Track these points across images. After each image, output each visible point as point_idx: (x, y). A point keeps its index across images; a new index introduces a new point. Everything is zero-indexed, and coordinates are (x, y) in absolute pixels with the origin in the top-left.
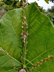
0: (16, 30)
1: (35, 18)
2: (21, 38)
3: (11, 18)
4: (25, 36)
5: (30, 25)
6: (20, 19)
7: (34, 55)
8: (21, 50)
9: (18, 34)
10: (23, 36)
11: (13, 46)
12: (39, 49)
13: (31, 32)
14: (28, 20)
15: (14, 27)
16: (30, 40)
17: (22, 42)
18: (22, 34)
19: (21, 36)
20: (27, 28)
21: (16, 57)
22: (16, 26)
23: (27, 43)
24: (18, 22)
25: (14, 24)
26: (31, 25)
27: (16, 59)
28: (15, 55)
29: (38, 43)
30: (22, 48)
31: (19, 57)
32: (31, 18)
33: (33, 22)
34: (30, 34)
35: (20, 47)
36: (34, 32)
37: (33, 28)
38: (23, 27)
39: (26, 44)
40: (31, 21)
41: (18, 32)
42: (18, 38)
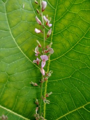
0: (20, 41)
1: (72, 5)
2: (34, 61)
3: (4, 4)
4: (44, 56)
5: (59, 25)
6: (29, 8)
7: (68, 104)
8: (34, 92)
9: (26, 50)
10: (39, 55)
11: (11, 85)
12: (82, 92)
13: (60, 44)
14: (52, 13)
15: (15, 32)
16: (58, 68)
17: (36, 72)
18: (36, 51)
19: (34, 56)
20: (49, 33)
21: (21, 110)
22: (20, 29)
23: (50, 75)
24: (24, 18)
25: (14, 22)
26: (61, 26)
27: (23, 115)
28: (18, 106)
29: (78, 75)
30: (36, 86)
31: (28, 110)
32: (60, 6)
33: (68, 16)
34: (59, 51)
35: (32, 85)
36: (68, 45)
37: (66, 33)
38: (37, 31)
39: (47, 78)
40: (60, 14)
41: (26, 47)
42: (27, 60)
